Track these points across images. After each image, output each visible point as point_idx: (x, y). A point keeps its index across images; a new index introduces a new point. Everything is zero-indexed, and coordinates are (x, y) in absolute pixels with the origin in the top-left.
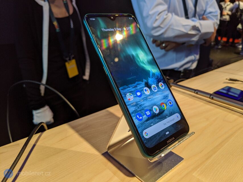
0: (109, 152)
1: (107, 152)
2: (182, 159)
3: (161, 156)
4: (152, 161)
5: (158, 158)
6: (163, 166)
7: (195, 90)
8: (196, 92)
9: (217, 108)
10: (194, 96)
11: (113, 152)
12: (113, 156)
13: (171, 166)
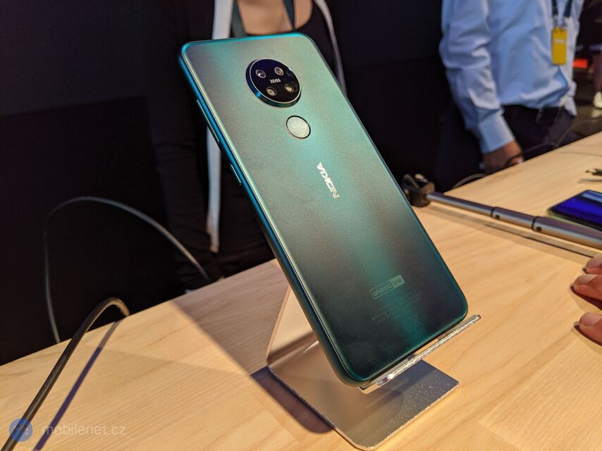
0: (271, 366)
1: (266, 369)
2: (454, 383)
3: (385, 379)
4: (366, 392)
5: (378, 384)
6: (405, 400)
7: (493, 209)
8: (495, 214)
9: (547, 251)
10: (489, 225)
11: (281, 368)
12: (281, 379)
13: (424, 400)
